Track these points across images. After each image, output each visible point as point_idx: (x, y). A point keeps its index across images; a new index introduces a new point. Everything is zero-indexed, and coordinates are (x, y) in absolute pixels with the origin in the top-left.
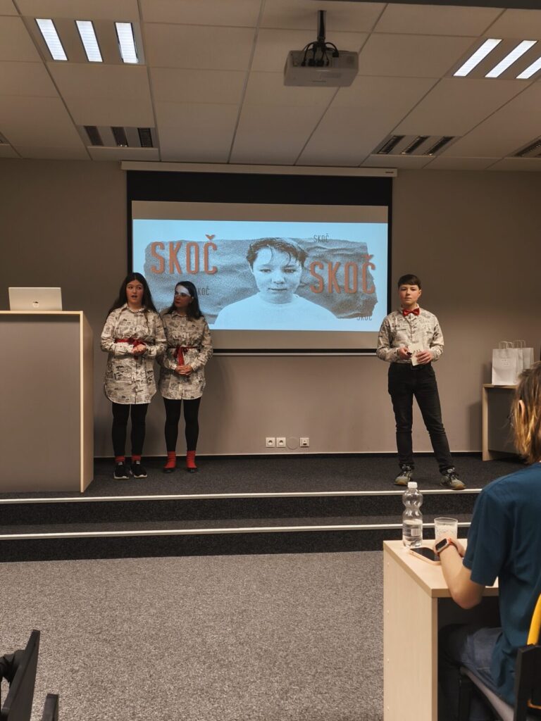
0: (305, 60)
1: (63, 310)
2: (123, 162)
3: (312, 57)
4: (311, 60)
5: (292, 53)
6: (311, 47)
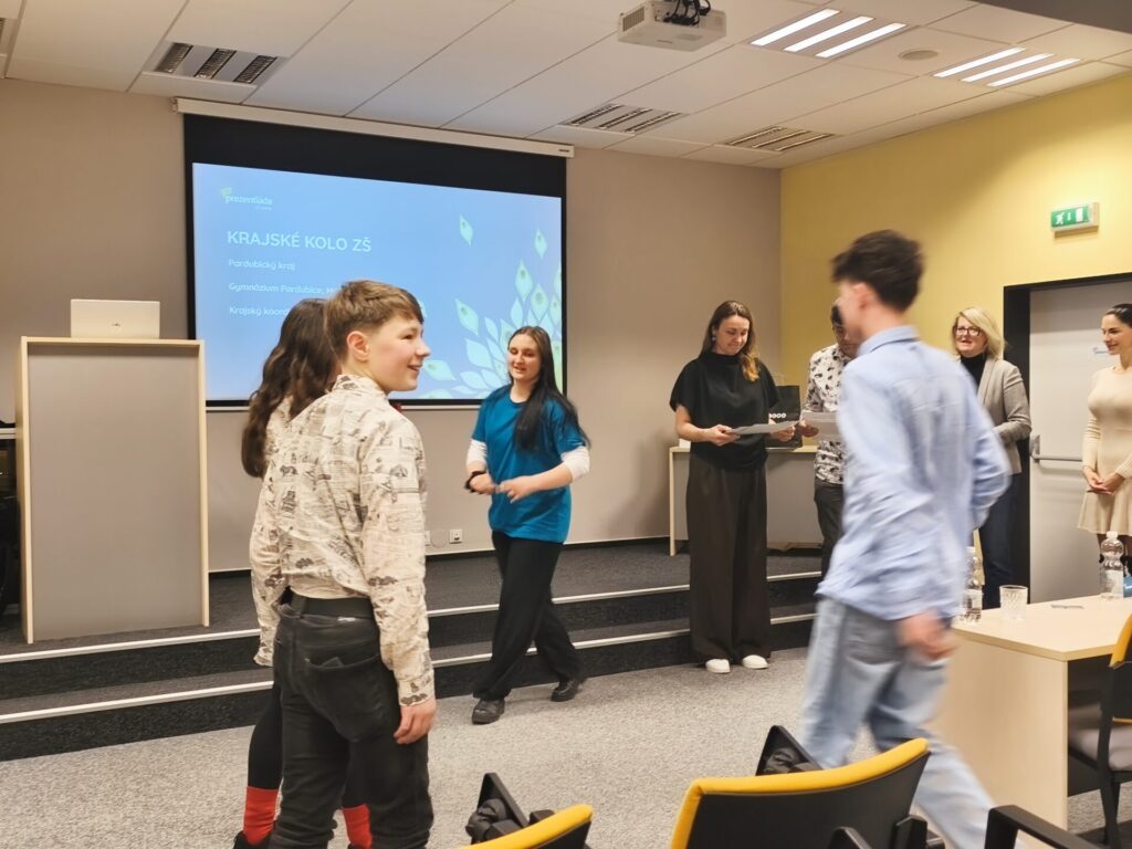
0: (667, 14)
1: (161, 337)
2: (180, 100)
4: (673, 16)
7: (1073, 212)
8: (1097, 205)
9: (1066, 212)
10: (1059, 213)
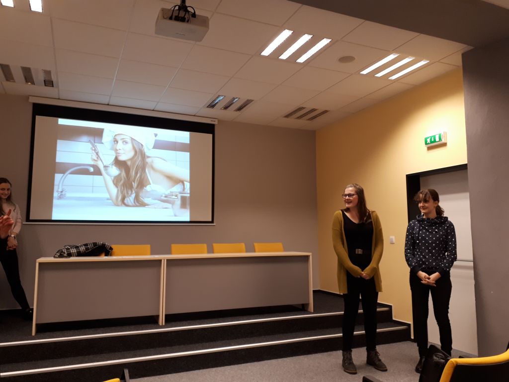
0: (172, 15)
2: (30, 97)
3: (177, 15)
4: (176, 16)
5: (163, 10)
6: (177, 8)
7: (434, 137)
8: (445, 133)
9: (431, 137)
10: (428, 138)
